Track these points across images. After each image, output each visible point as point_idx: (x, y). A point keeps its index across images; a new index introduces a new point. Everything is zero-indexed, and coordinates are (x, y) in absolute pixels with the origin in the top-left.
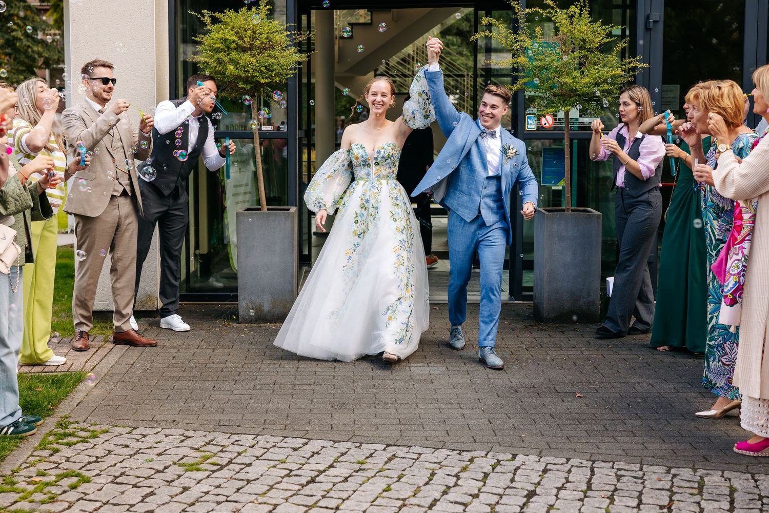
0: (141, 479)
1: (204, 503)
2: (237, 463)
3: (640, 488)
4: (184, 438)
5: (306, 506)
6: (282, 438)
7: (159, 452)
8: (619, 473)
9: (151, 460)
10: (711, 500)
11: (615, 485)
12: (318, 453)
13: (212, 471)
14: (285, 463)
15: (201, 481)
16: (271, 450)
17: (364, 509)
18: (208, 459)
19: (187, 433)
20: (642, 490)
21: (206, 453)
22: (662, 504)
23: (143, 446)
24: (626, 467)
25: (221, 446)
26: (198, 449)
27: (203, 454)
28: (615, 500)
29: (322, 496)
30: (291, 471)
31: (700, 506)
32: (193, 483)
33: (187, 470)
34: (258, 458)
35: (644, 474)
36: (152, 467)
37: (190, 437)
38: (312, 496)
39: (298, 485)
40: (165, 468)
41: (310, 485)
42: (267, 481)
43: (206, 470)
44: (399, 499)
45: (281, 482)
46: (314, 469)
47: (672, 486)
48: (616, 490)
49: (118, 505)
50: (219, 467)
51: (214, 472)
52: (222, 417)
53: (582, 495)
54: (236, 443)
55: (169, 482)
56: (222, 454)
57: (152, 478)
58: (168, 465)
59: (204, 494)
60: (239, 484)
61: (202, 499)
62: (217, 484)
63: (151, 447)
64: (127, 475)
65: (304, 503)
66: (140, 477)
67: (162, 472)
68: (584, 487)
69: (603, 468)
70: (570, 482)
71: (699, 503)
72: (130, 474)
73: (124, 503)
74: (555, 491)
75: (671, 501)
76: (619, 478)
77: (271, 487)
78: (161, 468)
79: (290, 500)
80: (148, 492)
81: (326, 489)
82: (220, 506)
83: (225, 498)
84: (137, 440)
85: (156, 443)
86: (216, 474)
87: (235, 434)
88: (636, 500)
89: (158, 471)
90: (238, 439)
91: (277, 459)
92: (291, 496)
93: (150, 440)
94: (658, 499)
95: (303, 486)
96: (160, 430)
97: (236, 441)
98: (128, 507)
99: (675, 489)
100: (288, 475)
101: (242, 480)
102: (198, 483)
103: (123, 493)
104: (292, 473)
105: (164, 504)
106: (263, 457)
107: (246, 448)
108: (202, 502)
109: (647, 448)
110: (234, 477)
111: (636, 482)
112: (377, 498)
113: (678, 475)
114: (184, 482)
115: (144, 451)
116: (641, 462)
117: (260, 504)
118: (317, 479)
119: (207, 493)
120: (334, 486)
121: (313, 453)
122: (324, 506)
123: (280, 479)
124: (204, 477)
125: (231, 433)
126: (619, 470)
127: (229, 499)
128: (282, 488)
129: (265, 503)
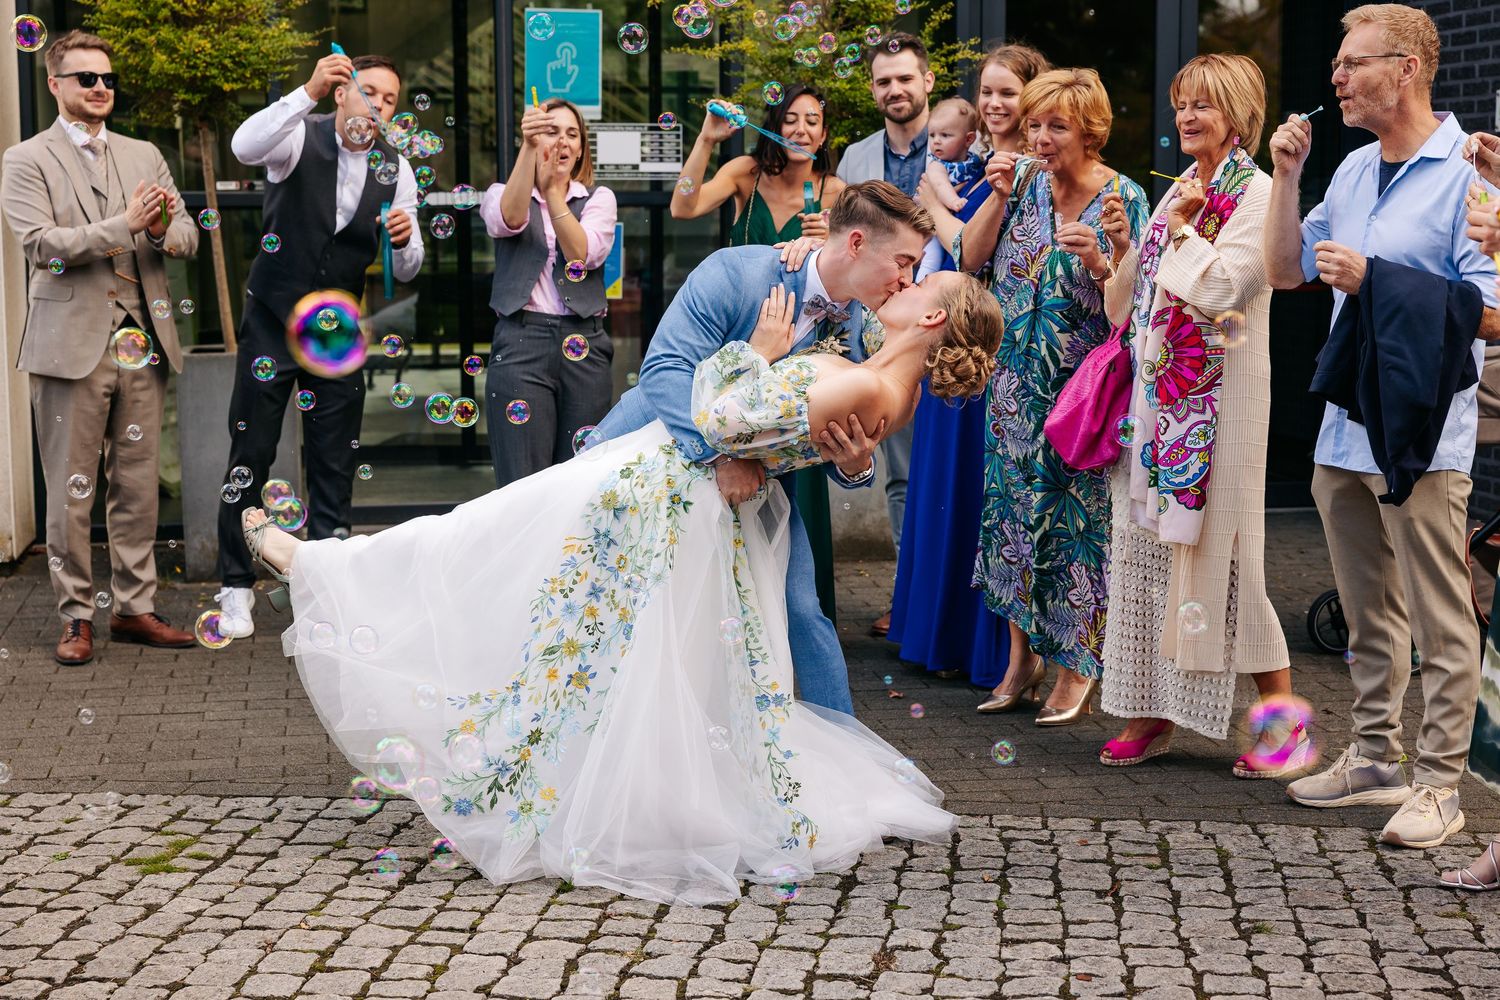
0: (53, 895)
1: (198, 935)
2: (246, 854)
3: (1052, 861)
4: (123, 810)
5: (408, 928)
6: (327, 801)
7: (78, 839)
8: (1007, 834)
9: (66, 856)
10: (1190, 875)
11: (1005, 858)
12: (406, 825)
13: (198, 871)
14: (344, 847)
15: (179, 890)
16: (311, 824)
17: (529, 927)
18: (184, 847)
19: (127, 801)
20: (1057, 865)
21: (179, 837)
22: (1101, 887)
23: (41, 829)
24: (1017, 824)
25: (206, 821)
26: (158, 830)
27: (171, 839)
28: (1010, 886)
29: (436, 908)
30: (361, 863)
31: (1170, 888)
32: (164, 897)
33: (144, 873)
34: (286, 841)
35: (1052, 835)
36: (70, 868)
37: (136, 808)
38: (416, 908)
39: (382, 888)
40: (99, 870)
41: (407, 887)
42: (317, 884)
43: (186, 870)
44: (592, 906)
45: (346, 885)
46: (408, 856)
47: (1110, 854)
48: (1007, 866)
49: (16, 947)
50: (211, 862)
51: (203, 872)
52: (193, 765)
53: (944, 879)
54: (234, 815)
55: (114, 898)
56: (211, 838)
57: (76, 892)
58: (103, 863)
59: (192, 918)
60: (262, 894)
61: (191, 927)
62: (216, 896)
63: (57, 831)
64: (21, 888)
65: (403, 923)
66: (49, 891)
67: (93, 877)
68: (947, 866)
69: (973, 826)
70: (917, 856)
71: (1168, 883)
72: (27, 885)
73: (29, 943)
74: (893, 875)
75: (1115, 881)
76: (1008, 844)
77: (329, 897)
78: (90, 870)
79: (374, 918)
80: (74, 918)
81: (442, 893)
82: (232, 937)
83: (238, 923)
84: (25, 819)
85: (68, 822)
86: (208, 877)
87: (228, 797)
88: (1050, 882)
89: (84, 878)
90: (237, 806)
91: (326, 841)
92: (375, 911)
93: (53, 817)
94: (1090, 878)
95: (394, 891)
96: (69, 796)
97: (233, 811)
98: (38, 950)
99: (1117, 860)
100: (357, 871)
101: (265, 885)
102: (175, 895)
103: (20, 923)
104: (365, 867)
105: (112, 941)
106: (298, 839)
107: (258, 823)
108: (191, 932)
109: (1046, 788)
110: (247, 880)
111: (1040, 851)
112: (549, 905)
113: (1116, 833)
114: (145, 893)
115: (47, 839)
116: (1042, 812)
117: (313, 929)
118: (419, 877)
119: (198, 914)
120: (456, 886)
121: (398, 825)
122: (446, 926)
123: (343, 880)
124: (185, 883)
125: (220, 796)
126: (1004, 829)
127: (247, 923)
128: (351, 896)
129: (324, 928)
